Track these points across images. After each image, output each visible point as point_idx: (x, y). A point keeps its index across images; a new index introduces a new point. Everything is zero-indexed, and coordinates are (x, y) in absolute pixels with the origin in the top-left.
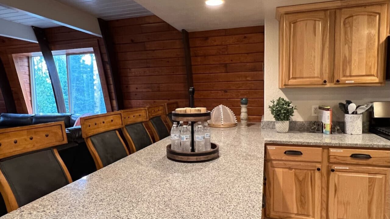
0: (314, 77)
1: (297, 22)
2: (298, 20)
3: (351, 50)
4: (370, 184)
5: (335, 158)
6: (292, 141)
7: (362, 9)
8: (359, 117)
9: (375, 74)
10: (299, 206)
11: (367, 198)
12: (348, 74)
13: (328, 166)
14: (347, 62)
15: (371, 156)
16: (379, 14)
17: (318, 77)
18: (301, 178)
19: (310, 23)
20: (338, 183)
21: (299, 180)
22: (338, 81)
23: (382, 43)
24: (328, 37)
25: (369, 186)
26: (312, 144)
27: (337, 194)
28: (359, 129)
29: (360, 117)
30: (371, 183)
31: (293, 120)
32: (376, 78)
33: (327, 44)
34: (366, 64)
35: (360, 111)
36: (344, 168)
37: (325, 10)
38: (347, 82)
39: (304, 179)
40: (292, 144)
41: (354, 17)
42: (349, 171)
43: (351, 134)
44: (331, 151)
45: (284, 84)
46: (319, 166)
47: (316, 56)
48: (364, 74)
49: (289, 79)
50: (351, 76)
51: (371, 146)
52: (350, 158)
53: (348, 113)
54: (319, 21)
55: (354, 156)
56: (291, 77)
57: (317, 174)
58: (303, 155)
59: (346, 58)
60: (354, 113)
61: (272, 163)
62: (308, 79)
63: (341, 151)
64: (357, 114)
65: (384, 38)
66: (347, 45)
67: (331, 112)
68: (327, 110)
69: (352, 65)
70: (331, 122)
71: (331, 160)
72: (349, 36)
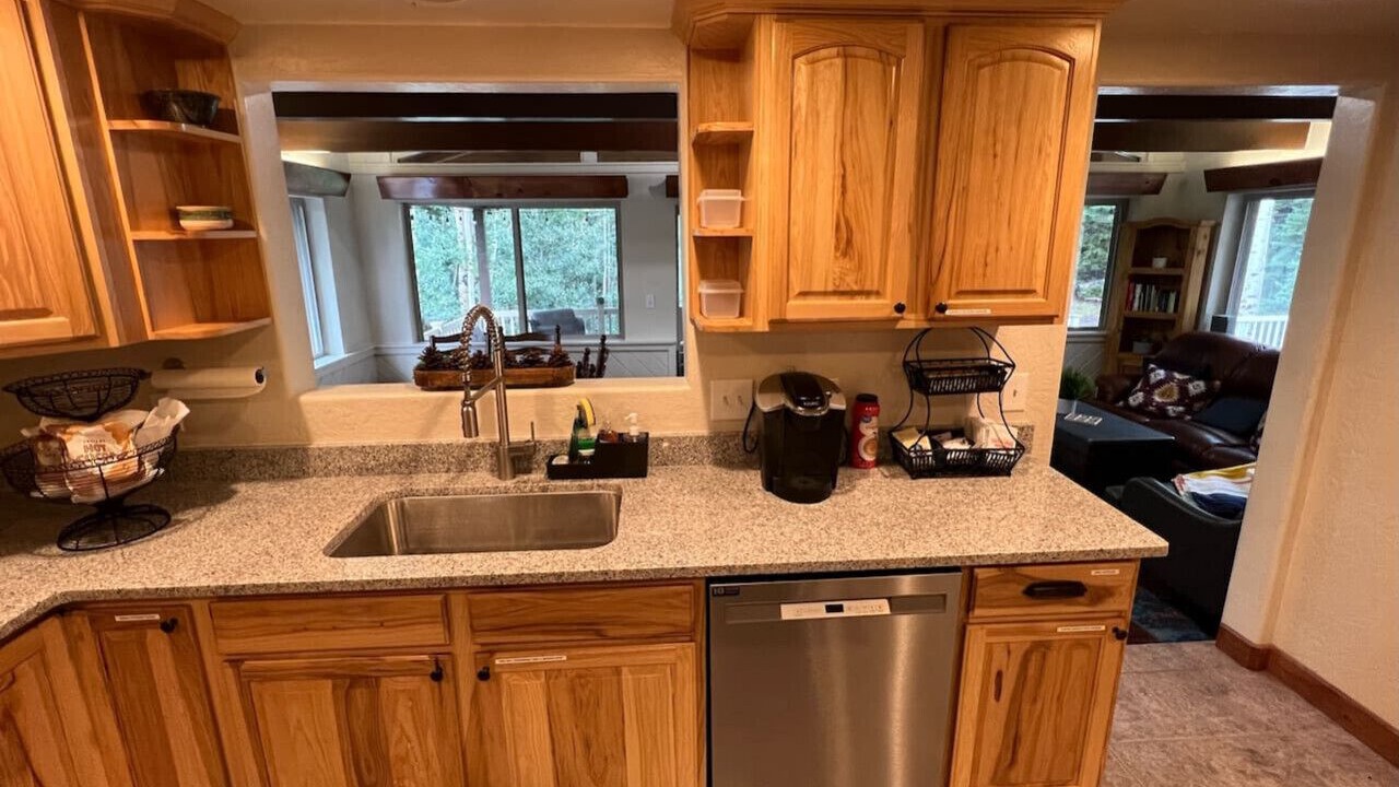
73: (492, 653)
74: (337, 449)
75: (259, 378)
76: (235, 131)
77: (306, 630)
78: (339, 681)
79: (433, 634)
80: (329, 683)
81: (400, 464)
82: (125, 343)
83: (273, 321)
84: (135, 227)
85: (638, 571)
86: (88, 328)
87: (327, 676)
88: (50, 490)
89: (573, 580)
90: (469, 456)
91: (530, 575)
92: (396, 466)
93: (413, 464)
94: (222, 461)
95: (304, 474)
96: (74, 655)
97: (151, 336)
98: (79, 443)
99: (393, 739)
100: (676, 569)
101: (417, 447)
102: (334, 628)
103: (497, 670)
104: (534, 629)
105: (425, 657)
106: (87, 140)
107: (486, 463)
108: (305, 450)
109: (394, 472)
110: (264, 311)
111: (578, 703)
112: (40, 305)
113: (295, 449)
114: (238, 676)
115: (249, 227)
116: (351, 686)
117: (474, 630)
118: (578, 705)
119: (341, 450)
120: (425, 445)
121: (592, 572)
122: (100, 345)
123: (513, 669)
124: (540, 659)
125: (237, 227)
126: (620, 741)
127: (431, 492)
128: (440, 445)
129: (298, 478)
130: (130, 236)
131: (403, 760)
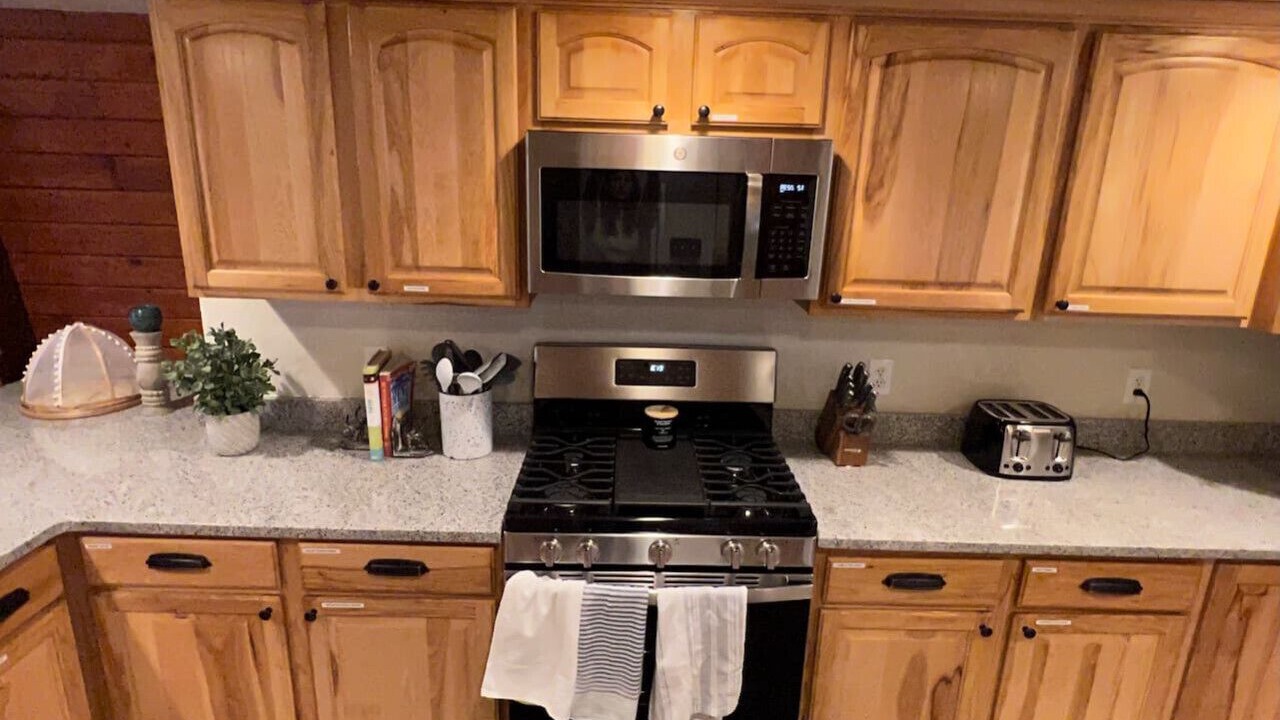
0: (297, 266)
1: (206, 35)
2: (211, 29)
3: (411, 168)
4: (432, 651)
5: (320, 574)
6: (160, 523)
7: (434, 15)
8: (471, 405)
9: (492, 267)
11: (427, 690)
12: (408, 260)
13: (304, 601)
14: (403, 218)
15: (428, 566)
16: (493, 43)
19: (258, 48)
20: (341, 649)
21: (211, 649)
22: (373, 285)
23: (507, 156)
26: (230, 532)
27: (339, 689)
28: (472, 442)
29: (474, 403)
30: (436, 647)
31: (310, 396)
32: (497, 280)
33: (329, 140)
34: (463, 233)
36: (350, 605)
38: (406, 288)
39: (229, 644)
41: (411, 46)
42: (363, 613)
43: (452, 458)
44: (305, 551)
45: (192, 283)
46: (271, 601)
47: (294, 186)
48: (458, 263)
49: (210, 266)
50: (418, 268)
52: (365, 573)
53: (439, 389)
54: (290, 42)
55: (377, 568)
56: (215, 258)
57: (270, 630)
58: (212, 568)
59: (397, 203)
61: (110, 597)
62: (279, 272)
63: (336, 550)
64: (463, 394)
65: (511, 139)
66: (395, 153)
67: (383, 384)
68: (366, 382)
69: (419, 229)
70: (386, 419)
71: (312, 581)
72: (401, 120)
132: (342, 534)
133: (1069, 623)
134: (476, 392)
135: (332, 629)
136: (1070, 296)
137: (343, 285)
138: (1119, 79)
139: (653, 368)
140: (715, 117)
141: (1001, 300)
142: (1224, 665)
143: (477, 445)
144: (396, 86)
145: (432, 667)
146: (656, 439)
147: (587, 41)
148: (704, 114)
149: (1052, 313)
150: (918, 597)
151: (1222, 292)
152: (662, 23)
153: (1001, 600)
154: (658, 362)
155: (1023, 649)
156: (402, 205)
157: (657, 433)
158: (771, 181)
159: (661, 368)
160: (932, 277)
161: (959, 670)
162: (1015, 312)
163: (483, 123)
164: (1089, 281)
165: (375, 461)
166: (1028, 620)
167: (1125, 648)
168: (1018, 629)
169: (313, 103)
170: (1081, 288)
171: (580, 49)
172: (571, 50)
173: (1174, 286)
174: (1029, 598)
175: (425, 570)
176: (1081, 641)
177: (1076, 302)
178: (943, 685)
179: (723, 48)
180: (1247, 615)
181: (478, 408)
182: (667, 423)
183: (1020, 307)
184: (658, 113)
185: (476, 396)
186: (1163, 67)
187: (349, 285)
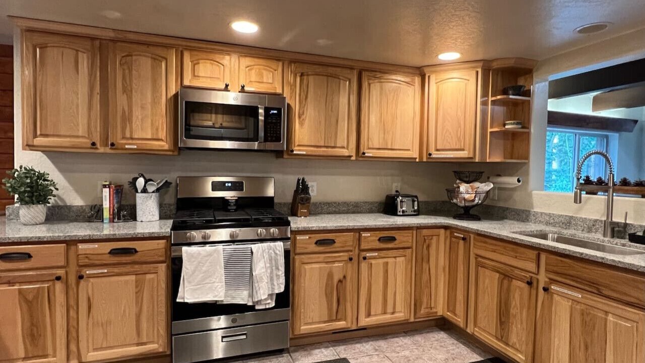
0: (78, 137)
1: (47, 47)
2: (49, 45)
3: (132, 101)
4: (137, 291)
5: (87, 257)
7: (144, 48)
8: (151, 197)
9: (163, 139)
10: (28, 343)
11: (134, 310)
12: (128, 135)
13: (77, 271)
14: (127, 119)
15: (138, 250)
16: (166, 59)
17: (82, 137)
18: (30, 297)
19: (69, 54)
20: (93, 295)
21: (26, 300)
22: (112, 145)
23: (171, 98)
24: (98, 79)
25: (136, 293)
26: (45, 240)
27: (91, 314)
28: (151, 213)
29: (153, 196)
30: (139, 288)
31: (68, 204)
32: (165, 144)
33: (97, 89)
34: (152, 124)
35: (151, 189)
36: (100, 271)
37: (93, 39)
38: (127, 147)
39: (36, 297)
40: (10, 241)
41: (134, 58)
42: (107, 274)
43: (142, 221)
44: (80, 247)
45: (25, 144)
46: (61, 272)
47: (80, 105)
48: (149, 137)
49: (35, 136)
50: (132, 139)
51: (134, 236)
52: (109, 255)
53: (137, 191)
54: (84, 53)
55: (114, 252)
56: (38, 133)
57: (59, 286)
58: (32, 259)
59: (125, 112)
60: (144, 191)
62: (68, 139)
63: (96, 245)
64: (148, 193)
65: (173, 91)
66: (125, 95)
67: (111, 190)
68: (104, 187)
69: (133, 123)
70: (111, 205)
71: (82, 261)
72: (128, 82)
73: (551, 283)
74: (541, 212)
75: (519, 181)
76: (529, 96)
77: (495, 252)
78: (501, 276)
79: (532, 267)
80: (498, 275)
81: (563, 224)
82: (480, 161)
83: (529, 162)
84: (491, 127)
85: (619, 261)
86: (471, 155)
87: (498, 272)
88: (455, 201)
89: (587, 257)
90: (594, 225)
91: (569, 250)
92: (561, 223)
93: (568, 224)
94: (504, 211)
95: (528, 221)
96: (445, 244)
97: (488, 161)
98: (463, 187)
99: (512, 306)
100: (641, 267)
101: (572, 217)
102: (502, 254)
103: (552, 291)
104: (568, 277)
105: (528, 276)
106: (484, 103)
107: (601, 230)
108: (529, 211)
109: (560, 226)
110: (527, 158)
111: (584, 322)
112: (462, 147)
113: (526, 211)
114: (476, 263)
115: (528, 128)
116: (503, 279)
117: (546, 270)
118: (584, 323)
119: (542, 213)
120: (574, 217)
121: (596, 256)
122: (473, 161)
123: (559, 294)
124: (570, 293)
125: (523, 128)
126: (603, 353)
127: (568, 234)
128: (581, 218)
129: (526, 222)
130: (489, 130)
131: (515, 316)
132: (100, 236)
133: (377, 254)
134: (153, 192)
135: (90, 284)
136: (365, 151)
137: (98, 145)
138: (369, 85)
139: (227, 185)
140: (246, 89)
141: (345, 152)
142: (425, 266)
143: (153, 215)
144: (127, 71)
145: (137, 298)
146: (229, 208)
147: (201, 61)
148: (243, 87)
149: (361, 157)
150: (328, 249)
151: (409, 150)
152: (227, 57)
153: (355, 248)
154: (228, 182)
155: (364, 266)
156: (127, 113)
157: (230, 205)
158: (267, 110)
159: (230, 185)
160: (323, 145)
161: (344, 277)
162: (350, 156)
163: (161, 86)
164: (371, 146)
165: (106, 223)
166: (363, 254)
167: (395, 262)
168: (361, 258)
169: (91, 74)
170: (369, 148)
171: (198, 63)
172: (195, 64)
173: (396, 148)
174: (363, 247)
175: (136, 251)
176: (381, 261)
177: (368, 153)
178: (340, 283)
179: (248, 67)
180: (428, 247)
181: (154, 199)
182: (234, 201)
183: (351, 155)
184: (227, 86)
185: (154, 194)
186: (381, 82)
187: (100, 146)
